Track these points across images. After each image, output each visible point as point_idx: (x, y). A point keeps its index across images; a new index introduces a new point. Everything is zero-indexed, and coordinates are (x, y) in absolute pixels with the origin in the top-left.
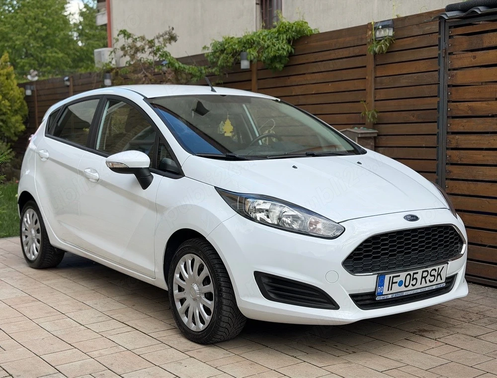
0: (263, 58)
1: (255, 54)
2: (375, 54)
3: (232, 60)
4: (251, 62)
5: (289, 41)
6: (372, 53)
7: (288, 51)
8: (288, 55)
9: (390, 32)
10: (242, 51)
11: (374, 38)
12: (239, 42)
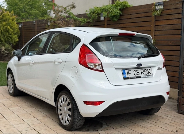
0: (109, 16)
1: (106, 14)
2: (155, 16)
3: (97, 16)
4: (105, 17)
5: (120, 10)
6: (154, 16)
7: (119, 13)
8: (119, 15)
9: (162, 7)
10: (101, 13)
11: (155, 9)
12: (100, 9)
